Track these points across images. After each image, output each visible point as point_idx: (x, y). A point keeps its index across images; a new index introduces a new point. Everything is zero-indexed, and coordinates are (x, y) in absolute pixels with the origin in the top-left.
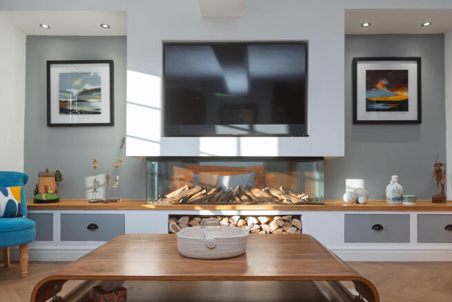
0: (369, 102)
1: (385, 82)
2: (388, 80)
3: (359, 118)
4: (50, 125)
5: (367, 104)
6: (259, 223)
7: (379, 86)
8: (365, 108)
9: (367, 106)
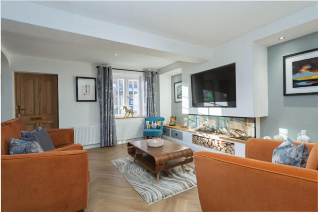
0: (295, 82)
1: (308, 67)
2: (311, 65)
3: (287, 92)
4: (175, 102)
5: (293, 83)
6: (219, 143)
7: (303, 70)
8: (292, 86)
9: (293, 85)
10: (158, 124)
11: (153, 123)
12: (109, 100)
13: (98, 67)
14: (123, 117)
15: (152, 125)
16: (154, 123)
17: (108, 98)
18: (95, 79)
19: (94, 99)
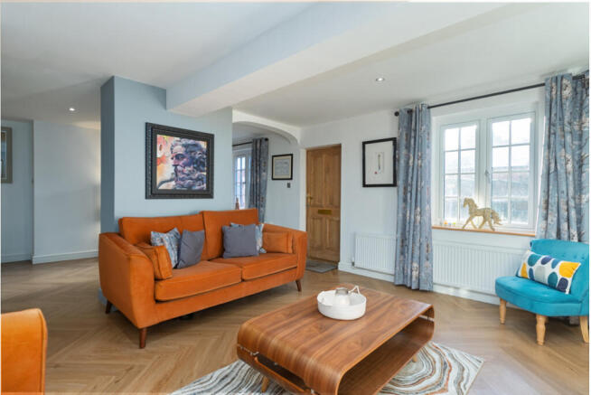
10: (557, 270)
11: (539, 263)
12: (414, 183)
13: (397, 114)
14: (460, 227)
15: (534, 268)
16: (544, 262)
17: (412, 178)
18: (394, 140)
19: (391, 182)
